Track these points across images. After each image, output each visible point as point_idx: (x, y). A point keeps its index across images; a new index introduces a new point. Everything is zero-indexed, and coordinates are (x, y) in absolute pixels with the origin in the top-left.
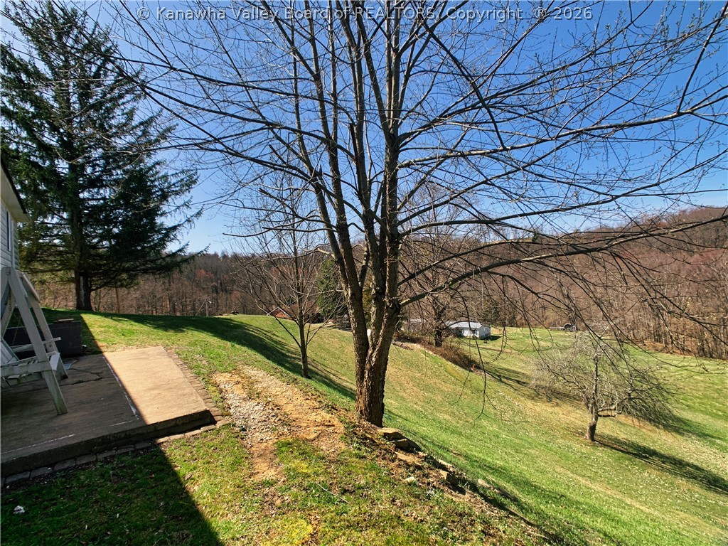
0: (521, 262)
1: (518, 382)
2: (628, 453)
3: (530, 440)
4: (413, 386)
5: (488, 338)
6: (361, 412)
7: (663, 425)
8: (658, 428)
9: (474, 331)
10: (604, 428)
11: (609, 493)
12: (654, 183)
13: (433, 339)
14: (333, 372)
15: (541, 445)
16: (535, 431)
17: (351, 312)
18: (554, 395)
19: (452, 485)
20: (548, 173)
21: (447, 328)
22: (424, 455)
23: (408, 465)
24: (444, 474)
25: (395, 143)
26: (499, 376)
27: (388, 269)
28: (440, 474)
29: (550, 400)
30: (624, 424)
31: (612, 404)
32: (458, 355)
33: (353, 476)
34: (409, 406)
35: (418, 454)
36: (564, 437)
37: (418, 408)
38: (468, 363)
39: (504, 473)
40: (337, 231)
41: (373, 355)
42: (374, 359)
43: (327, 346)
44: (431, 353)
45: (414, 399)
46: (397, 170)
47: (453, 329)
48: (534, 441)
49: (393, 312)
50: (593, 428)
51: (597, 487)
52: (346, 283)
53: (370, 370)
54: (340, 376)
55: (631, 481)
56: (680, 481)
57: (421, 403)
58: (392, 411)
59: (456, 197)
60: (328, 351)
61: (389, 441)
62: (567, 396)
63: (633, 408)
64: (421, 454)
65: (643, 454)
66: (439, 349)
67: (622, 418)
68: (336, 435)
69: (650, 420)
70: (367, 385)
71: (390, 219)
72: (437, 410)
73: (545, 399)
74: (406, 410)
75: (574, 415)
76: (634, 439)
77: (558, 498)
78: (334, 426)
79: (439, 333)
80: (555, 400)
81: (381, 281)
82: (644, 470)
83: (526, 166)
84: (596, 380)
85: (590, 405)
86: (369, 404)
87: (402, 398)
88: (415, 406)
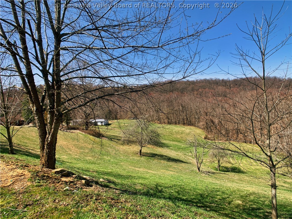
0: (114, 94)
1: (117, 139)
2: (150, 156)
3: (121, 160)
4: (75, 148)
5: (108, 125)
6: (43, 165)
7: (159, 146)
8: (157, 147)
9: (102, 122)
10: (144, 150)
11: (144, 170)
12: (156, 70)
13: (84, 127)
14: (31, 148)
15: (125, 160)
16: (123, 156)
17: (36, 118)
18: (129, 142)
19: (87, 185)
20: (124, 61)
21: (91, 123)
22: (76, 176)
23: (66, 182)
24: (84, 181)
25: (58, 37)
26: (111, 138)
27: (55, 97)
28: (82, 182)
29: (128, 144)
30: (149, 148)
31: (146, 142)
32: (95, 133)
33: (33, 197)
34: (73, 157)
35: (73, 176)
36: (132, 156)
37: (77, 157)
38: (99, 135)
39: (111, 174)
40: (26, 77)
41: (49, 137)
42: (49, 139)
43: (28, 136)
44: (83, 133)
45: (75, 154)
46: (59, 50)
47: (93, 123)
48: (123, 160)
49: (58, 116)
50: (141, 151)
51: (141, 170)
52: (33, 103)
53: (47, 145)
54: (36, 150)
55: (150, 165)
56: (162, 161)
57: (78, 155)
58: (64, 161)
59: (89, 66)
60: (29, 139)
61: (58, 174)
62: (134, 142)
63: (152, 142)
64: (74, 176)
65: (153, 156)
66: (87, 131)
67: (149, 146)
68: (25, 179)
69: (156, 145)
70: (46, 151)
71: (57, 74)
72: (86, 156)
73: (126, 144)
74: (72, 158)
75: (135, 148)
76: (152, 152)
77: (128, 177)
78: (25, 175)
79: (87, 125)
80: (130, 144)
81: (52, 102)
82: (154, 161)
83: (117, 58)
84: (142, 135)
85: (140, 144)
86: (47, 161)
87: (70, 154)
88: (76, 156)
